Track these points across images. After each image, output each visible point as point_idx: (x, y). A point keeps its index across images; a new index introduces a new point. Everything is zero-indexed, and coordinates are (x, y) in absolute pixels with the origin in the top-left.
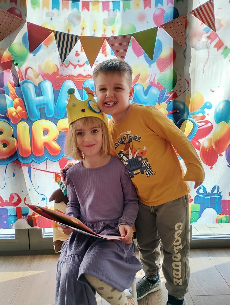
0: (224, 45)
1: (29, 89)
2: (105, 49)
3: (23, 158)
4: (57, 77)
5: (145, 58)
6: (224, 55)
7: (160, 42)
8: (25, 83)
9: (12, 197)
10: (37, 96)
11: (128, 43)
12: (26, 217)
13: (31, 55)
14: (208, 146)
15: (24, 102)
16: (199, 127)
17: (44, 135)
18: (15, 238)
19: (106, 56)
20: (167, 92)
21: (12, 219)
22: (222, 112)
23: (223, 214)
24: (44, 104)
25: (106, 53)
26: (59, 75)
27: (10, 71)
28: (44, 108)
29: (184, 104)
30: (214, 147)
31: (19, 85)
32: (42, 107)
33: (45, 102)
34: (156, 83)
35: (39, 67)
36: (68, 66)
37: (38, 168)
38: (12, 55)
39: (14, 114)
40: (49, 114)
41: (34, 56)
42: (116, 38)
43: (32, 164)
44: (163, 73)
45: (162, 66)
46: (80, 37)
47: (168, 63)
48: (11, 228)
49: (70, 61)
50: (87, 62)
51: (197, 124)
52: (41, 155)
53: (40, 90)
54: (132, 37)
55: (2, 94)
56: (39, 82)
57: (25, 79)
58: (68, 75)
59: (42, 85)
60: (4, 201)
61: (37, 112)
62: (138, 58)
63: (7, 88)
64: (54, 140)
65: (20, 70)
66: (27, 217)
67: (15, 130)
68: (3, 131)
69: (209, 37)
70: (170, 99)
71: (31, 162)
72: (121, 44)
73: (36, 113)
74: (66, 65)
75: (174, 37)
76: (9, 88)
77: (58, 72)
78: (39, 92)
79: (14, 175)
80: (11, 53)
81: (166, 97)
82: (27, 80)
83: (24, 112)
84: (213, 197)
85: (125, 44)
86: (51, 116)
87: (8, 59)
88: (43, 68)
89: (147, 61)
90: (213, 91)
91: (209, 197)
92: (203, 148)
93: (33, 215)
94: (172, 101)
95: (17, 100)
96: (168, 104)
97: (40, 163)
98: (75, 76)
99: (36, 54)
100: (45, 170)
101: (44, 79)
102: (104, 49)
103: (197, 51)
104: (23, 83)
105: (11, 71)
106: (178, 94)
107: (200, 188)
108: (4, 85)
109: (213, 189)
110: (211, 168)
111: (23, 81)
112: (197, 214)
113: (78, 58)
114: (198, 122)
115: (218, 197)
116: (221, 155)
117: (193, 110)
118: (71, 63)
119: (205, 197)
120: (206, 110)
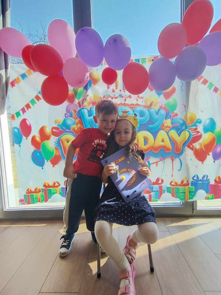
0: (209, 82)
1: (85, 113)
5: (156, 92)
6: (209, 88)
10: (89, 116)
15: (82, 121)
16: (193, 135)
20: (171, 112)
22: (208, 126)
23: (210, 194)
28: (93, 124)
29: (183, 120)
30: (204, 148)
36: (108, 98)
39: (76, 129)
44: (168, 100)
45: (167, 97)
47: (171, 94)
50: (119, 95)
53: (91, 113)
55: (68, 117)
59: (92, 109)
62: (152, 92)
65: (79, 102)
76: (73, 113)
81: (170, 116)
82: (83, 107)
83: (82, 127)
84: (204, 182)
91: (201, 182)
95: (77, 120)
96: (172, 120)
101: (93, 105)
106: (179, 114)
107: (194, 176)
108: (70, 112)
109: (204, 177)
110: (202, 163)
111: (81, 108)
112: (193, 194)
113: (114, 93)
114: (192, 132)
115: (207, 182)
116: (209, 155)
117: (189, 124)
118: (109, 96)
119: (198, 182)
120: (198, 124)
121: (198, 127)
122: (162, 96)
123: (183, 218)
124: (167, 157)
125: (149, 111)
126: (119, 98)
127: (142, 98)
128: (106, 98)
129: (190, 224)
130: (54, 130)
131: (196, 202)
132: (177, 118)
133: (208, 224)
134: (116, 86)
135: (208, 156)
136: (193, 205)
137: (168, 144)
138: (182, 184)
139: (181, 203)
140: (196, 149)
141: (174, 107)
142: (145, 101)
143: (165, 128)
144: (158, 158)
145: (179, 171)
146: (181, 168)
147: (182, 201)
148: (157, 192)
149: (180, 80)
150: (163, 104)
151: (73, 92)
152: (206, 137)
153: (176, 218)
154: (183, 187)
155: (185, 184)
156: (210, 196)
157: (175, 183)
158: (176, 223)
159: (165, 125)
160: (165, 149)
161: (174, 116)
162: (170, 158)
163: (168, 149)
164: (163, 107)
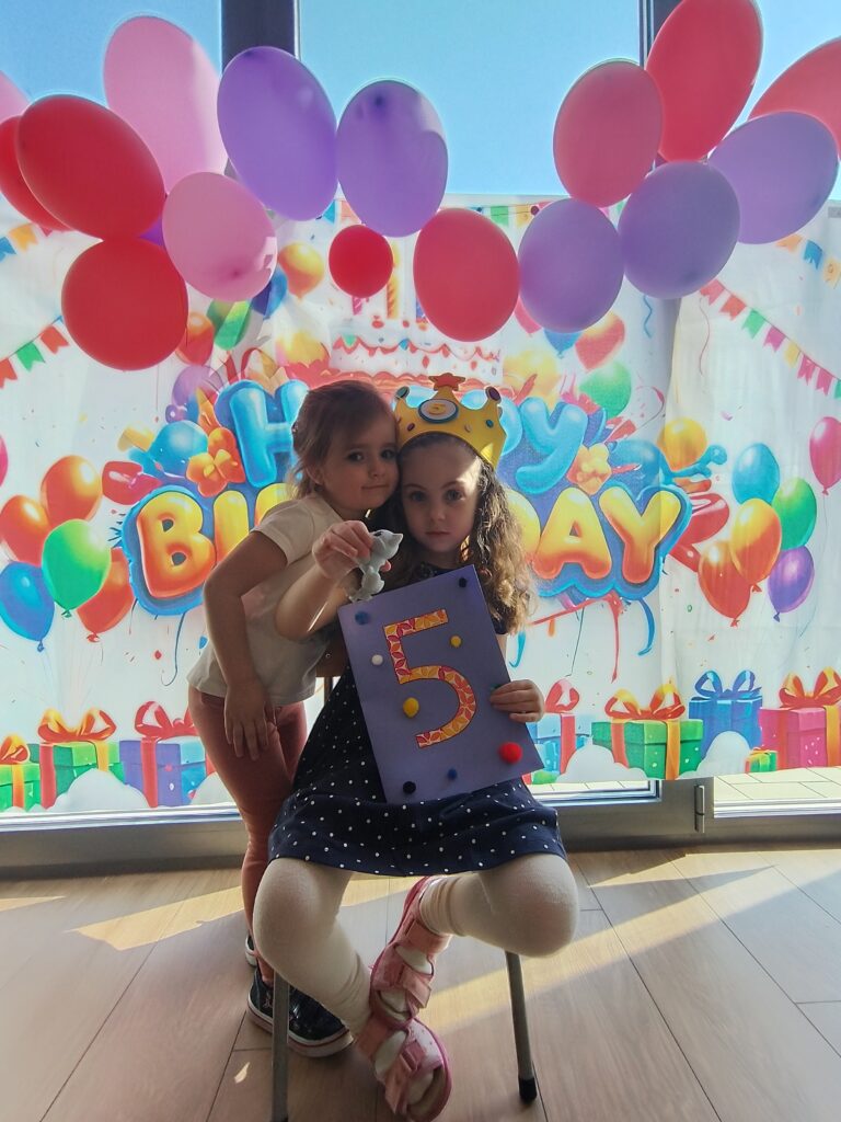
0: (746, 306)
5: (548, 337)
6: (750, 330)
10: (269, 422)
14: (722, 562)
15: (235, 438)
16: (693, 512)
20: (607, 418)
21: (190, 776)
22: (751, 475)
29: (655, 450)
30: (738, 565)
34: (578, 397)
44: (595, 370)
47: (606, 348)
49: (358, 338)
50: (402, 342)
51: (689, 502)
59: (285, 395)
60: (172, 720)
61: (269, 464)
62: (531, 336)
65: (229, 358)
67: (209, 517)
73: (267, 466)
76: (200, 405)
78: (277, 412)
81: (604, 430)
82: (246, 380)
87: (201, 329)
89: (552, 344)
90: (729, 419)
96: (612, 450)
104: (237, 389)
106: (637, 422)
107: (704, 679)
108: (187, 399)
109: (740, 680)
110: (734, 623)
111: (236, 383)
112: (698, 748)
113: (380, 332)
114: (692, 498)
115: (751, 701)
116: (758, 589)
117: (679, 466)
118: (360, 341)
119: (719, 702)
120: (712, 466)
121: (712, 478)
122: (572, 353)
123: (660, 852)
124: (594, 599)
125: (519, 410)
126: (402, 353)
127: (491, 357)
128: (345, 348)
129: (688, 877)
130: (114, 475)
131: (708, 782)
132: (633, 442)
133: (759, 875)
134: (390, 305)
135: (754, 597)
136: (696, 796)
137: (596, 543)
138: (657, 711)
139: (649, 789)
140: (707, 566)
141: (620, 397)
142: (505, 372)
143: (583, 481)
144: (556, 600)
145: (641, 653)
146: (650, 644)
147: (653, 780)
148: (554, 744)
149: (642, 294)
150: (578, 384)
151: (210, 322)
152: (746, 520)
153: (633, 853)
154: (660, 723)
155: (665, 709)
156: (764, 757)
157: (626, 705)
158: (632, 873)
159: (586, 468)
160: (583, 564)
161: (620, 433)
162: (606, 603)
163: (597, 566)
164: (577, 394)
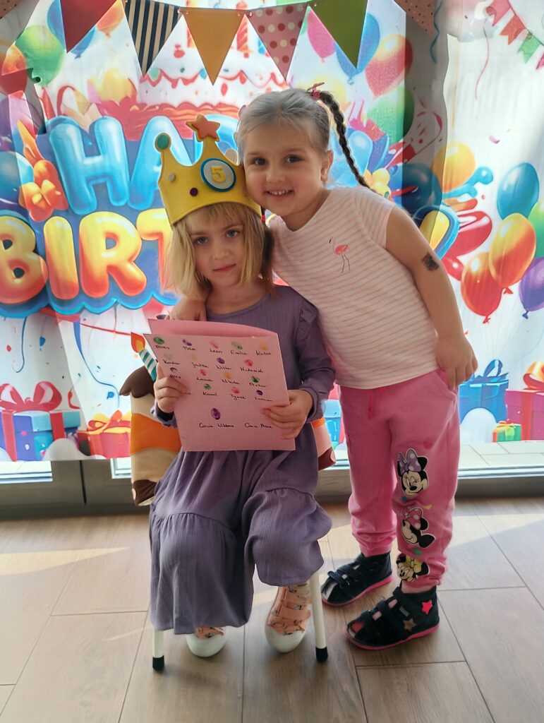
0: (525, 28)
1: (69, 139)
2: (246, 40)
3: (62, 303)
4: (132, 109)
5: (340, 62)
6: (525, 54)
7: (374, 22)
8: (59, 126)
9: (39, 391)
10: (87, 156)
11: (300, 25)
12: (73, 435)
13: (70, 56)
14: (481, 271)
15: (57, 169)
16: (461, 227)
17: (107, 248)
18: (51, 480)
19: (246, 56)
20: (390, 145)
21: (41, 440)
22: (514, 192)
23: (508, 423)
24: (105, 175)
25: (246, 48)
26: (137, 105)
27: (22, 95)
28: (105, 184)
29: (430, 173)
30: (493, 272)
31: (44, 131)
32: (101, 181)
33: (108, 170)
34: (365, 124)
35: (91, 85)
36: (158, 81)
37: (97, 325)
38: (26, 55)
39: (36, 199)
40: (118, 199)
41: (76, 57)
42: (269, 11)
43: (82, 316)
44: (382, 97)
45: (378, 82)
46: (184, 10)
47: (394, 74)
48: (40, 459)
49: (161, 71)
50: (202, 70)
51: (456, 219)
52: (101, 295)
53: (95, 141)
54: (309, 8)
55: (6, 150)
56: (91, 122)
57: (59, 115)
58: (160, 103)
59: (98, 129)
60: (24, 399)
61: (89, 195)
62: (323, 62)
63: (18, 135)
64: (130, 260)
65: (45, 93)
66: (75, 435)
67: (40, 238)
68: (13, 238)
69: (489, 10)
70: (397, 160)
71: (81, 312)
72: (281, 27)
73: (87, 196)
74: (153, 79)
75: (408, 10)
76: (23, 138)
77: (134, 96)
78: (92, 146)
79: (42, 341)
80: (22, 52)
81: (386, 156)
82: (62, 117)
83: (59, 193)
84: (488, 384)
85: (291, 26)
86: (122, 203)
87: (17, 66)
88: (99, 86)
89: (343, 70)
90: (497, 142)
91: (480, 385)
92: (469, 275)
93: (88, 430)
94: (400, 165)
95: (41, 166)
96: (392, 174)
97: (99, 314)
98: (173, 107)
99: (82, 52)
100: (112, 329)
101: (103, 114)
102: (242, 40)
103: (462, 44)
104: (54, 124)
105: (24, 96)
106: (416, 148)
111: (53, 119)
113: (181, 62)
114: (459, 216)
118: (163, 74)
120: (478, 186)
127: (285, 82)
152: (506, 233)
156: (510, 429)
164: (365, 122)
